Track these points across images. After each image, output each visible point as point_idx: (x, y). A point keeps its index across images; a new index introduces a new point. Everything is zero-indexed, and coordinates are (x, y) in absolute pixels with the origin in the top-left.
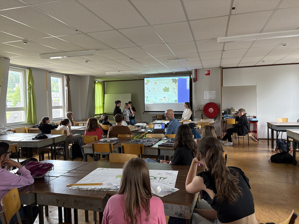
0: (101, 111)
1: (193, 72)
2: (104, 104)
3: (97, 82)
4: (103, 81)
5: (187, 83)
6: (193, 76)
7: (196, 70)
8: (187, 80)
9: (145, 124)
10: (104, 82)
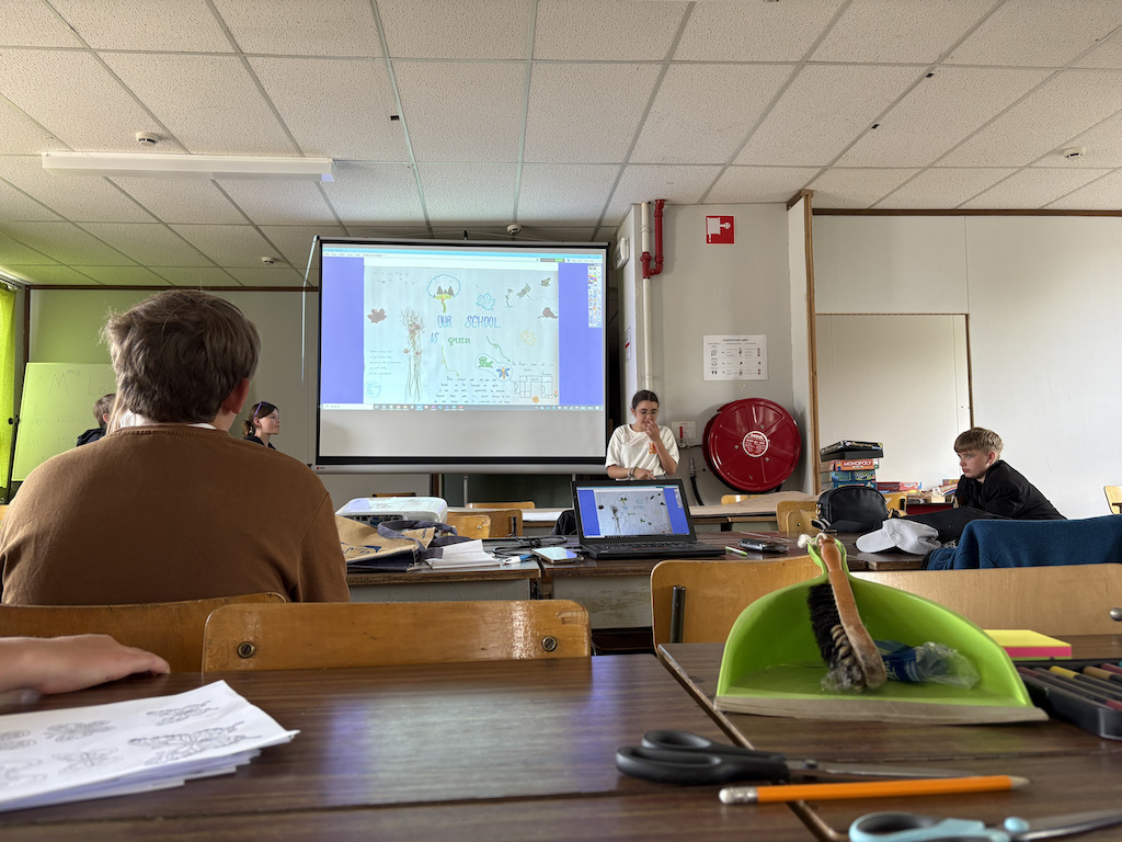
1: (643, 221)
2: (15, 421)
4: (18, 284)
5: (591, 292)
7: (658, 209)
8: (591, 272)
10: (28, 288)
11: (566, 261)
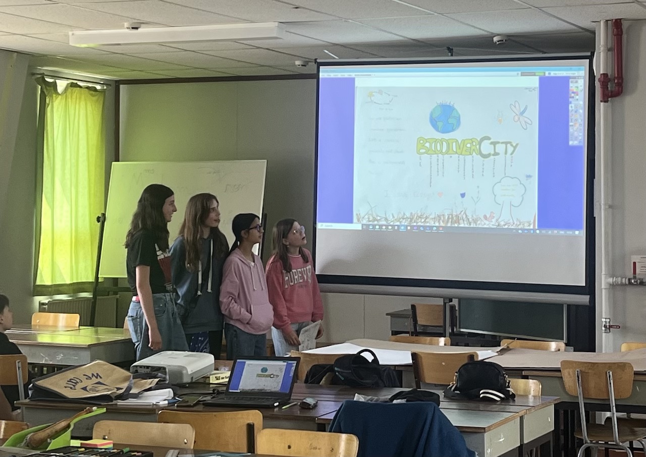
0: (82, 265)
1: (602, 41)
2: (102, 219)
3: (61, 85)
4: (106, 83)
5: (572, 107)
6: (602, 63)
7: (617, 27)
8: (572, 86)
9: (208, 359)
10: (118, 83)
11: (547, 74)
